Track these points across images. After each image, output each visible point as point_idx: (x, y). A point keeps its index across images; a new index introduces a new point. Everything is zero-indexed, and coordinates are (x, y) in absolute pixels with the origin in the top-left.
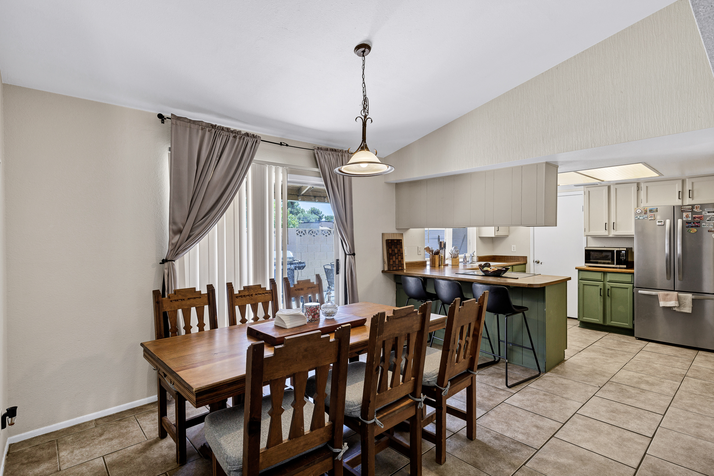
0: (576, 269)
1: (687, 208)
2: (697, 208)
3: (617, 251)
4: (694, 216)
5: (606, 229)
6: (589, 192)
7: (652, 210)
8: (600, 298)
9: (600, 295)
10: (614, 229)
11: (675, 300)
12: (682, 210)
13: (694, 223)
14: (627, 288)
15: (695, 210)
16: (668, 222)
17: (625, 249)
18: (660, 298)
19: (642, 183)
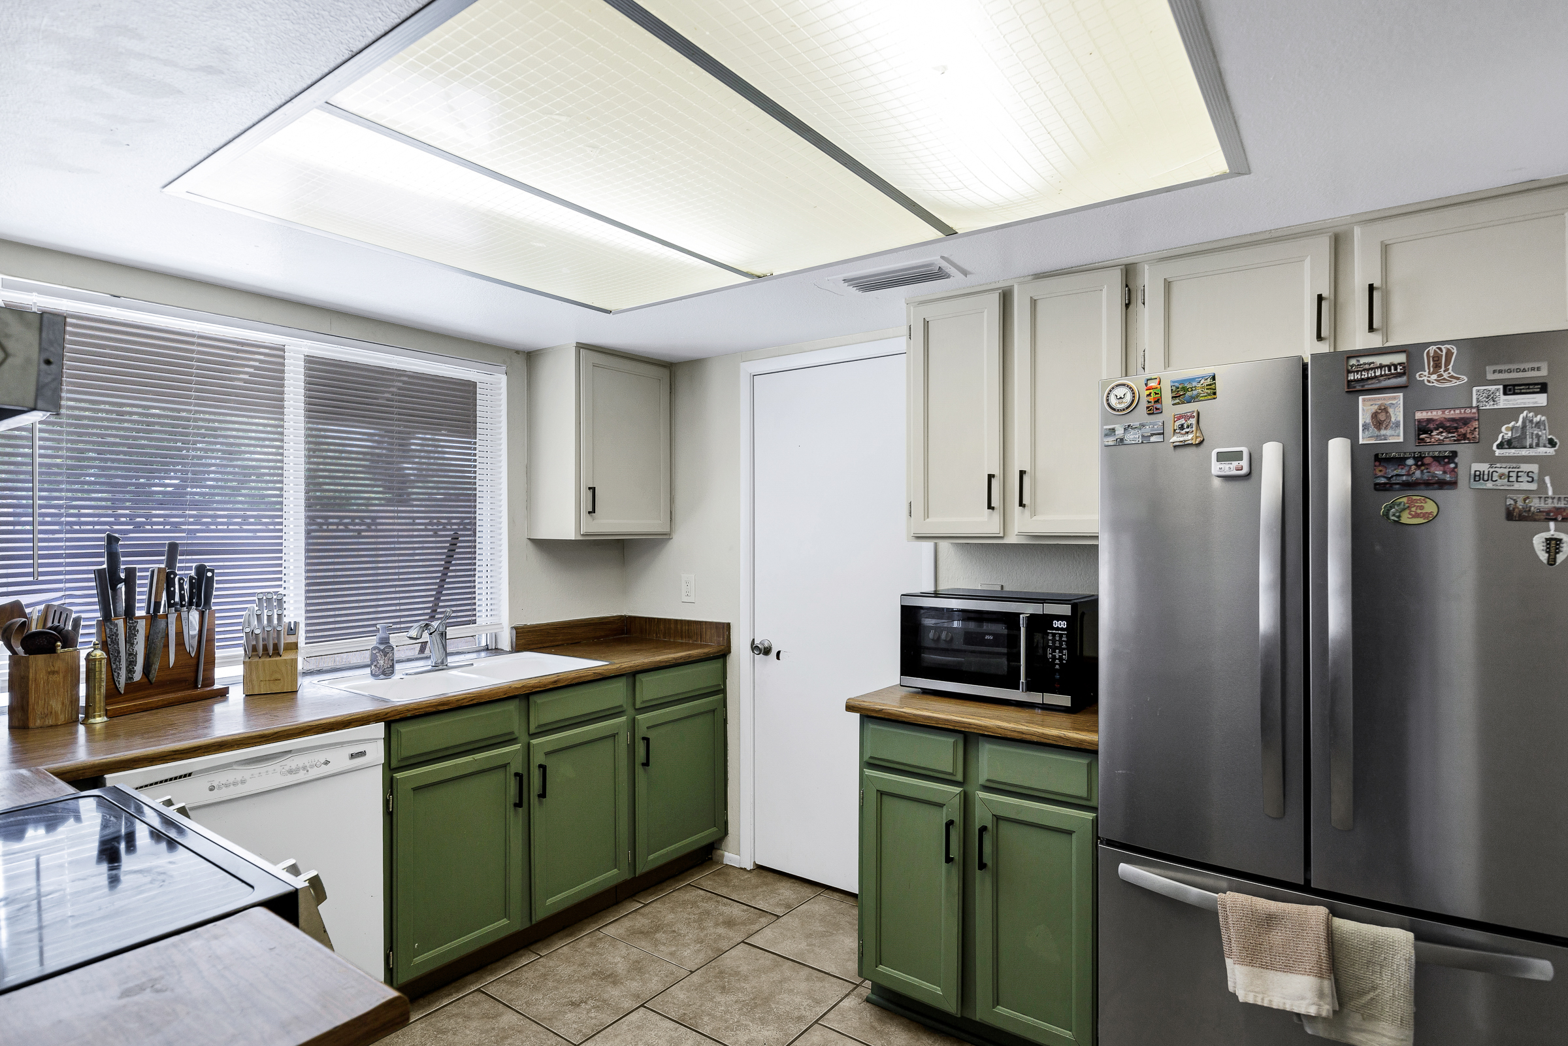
0: (850, 708)
1: (1381, 367)
2: (1437, 366)
3: (1032, 618)
4: (1419, 415)
5: (990, 507)
6: (926, 324)
7: (1185, 389)
8: (948, 872)
9: (949, 860)
10: (1021, 504)
11: (1316, 970)
12: (1351, 377)
13: (1419, 460)
14: (1069, 833)
15: (1426, 376)
16: (1272, 456)
17: (1066, 610)
18: (1232, 935)
19: (1146, 267)
